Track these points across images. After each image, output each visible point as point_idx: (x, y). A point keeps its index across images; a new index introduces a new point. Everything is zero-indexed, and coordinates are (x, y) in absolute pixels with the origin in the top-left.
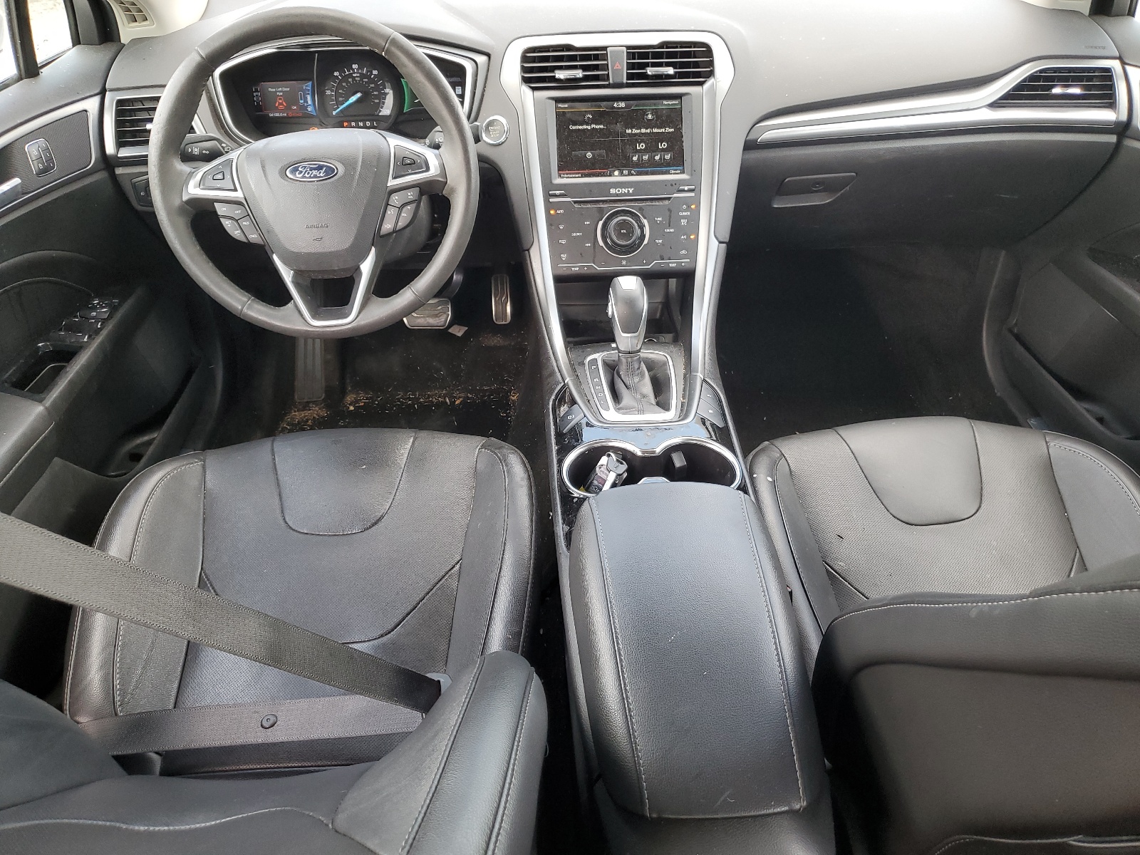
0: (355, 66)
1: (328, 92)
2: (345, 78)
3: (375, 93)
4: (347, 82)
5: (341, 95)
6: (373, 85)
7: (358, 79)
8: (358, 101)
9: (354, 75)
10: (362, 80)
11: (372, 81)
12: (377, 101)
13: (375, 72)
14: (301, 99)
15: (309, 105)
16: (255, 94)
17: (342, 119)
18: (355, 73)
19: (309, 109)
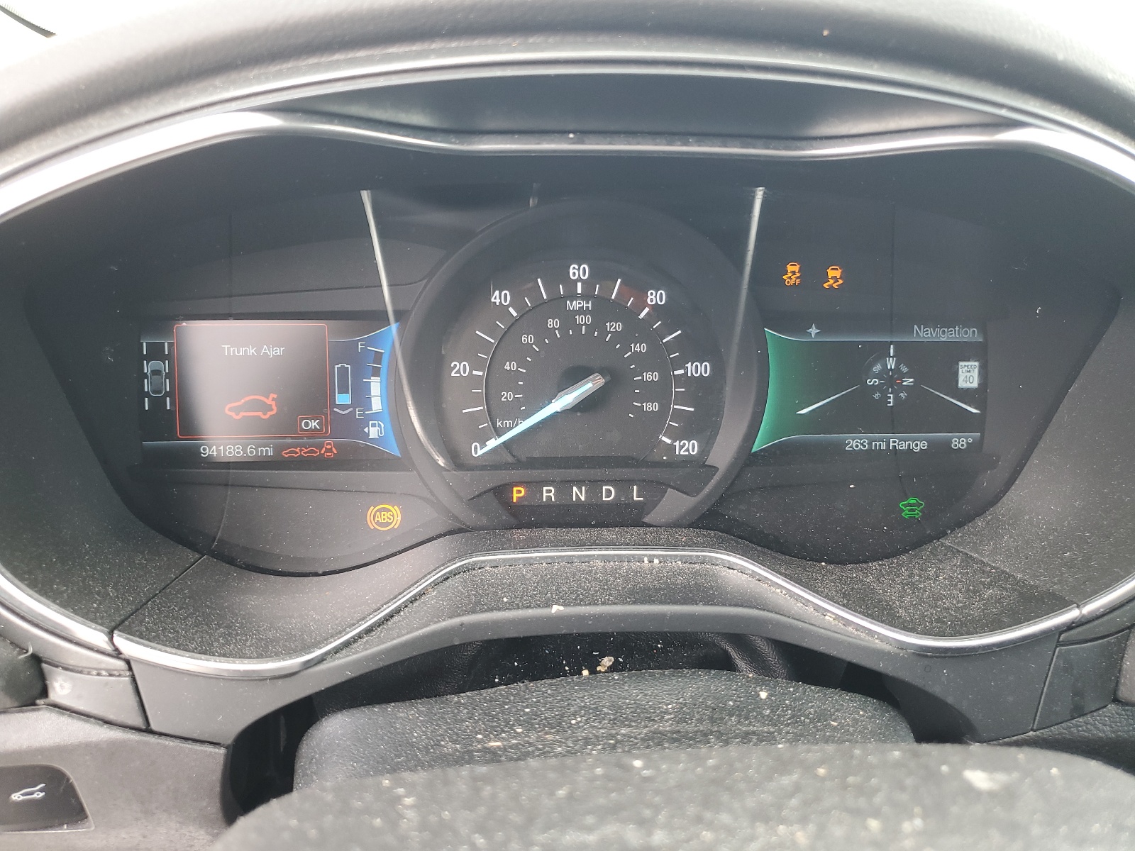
0: (578, 272)
1: (459, 368)
2: (533, 316)
3: (648, 376)
4: (542, 332)
5: (510, 381)
6: (640, 348)
7: (588, 319)
8: (584, 406)
9: (576, 305)
10: (598, 323)
11: (636, 329)
12: (652, 407)
13: (656, 297)
14: (343, 390)
15: (376, 416)
16: (147, 368)
17: (503, 476)
18: (574, 296)
19: (373, 432)
